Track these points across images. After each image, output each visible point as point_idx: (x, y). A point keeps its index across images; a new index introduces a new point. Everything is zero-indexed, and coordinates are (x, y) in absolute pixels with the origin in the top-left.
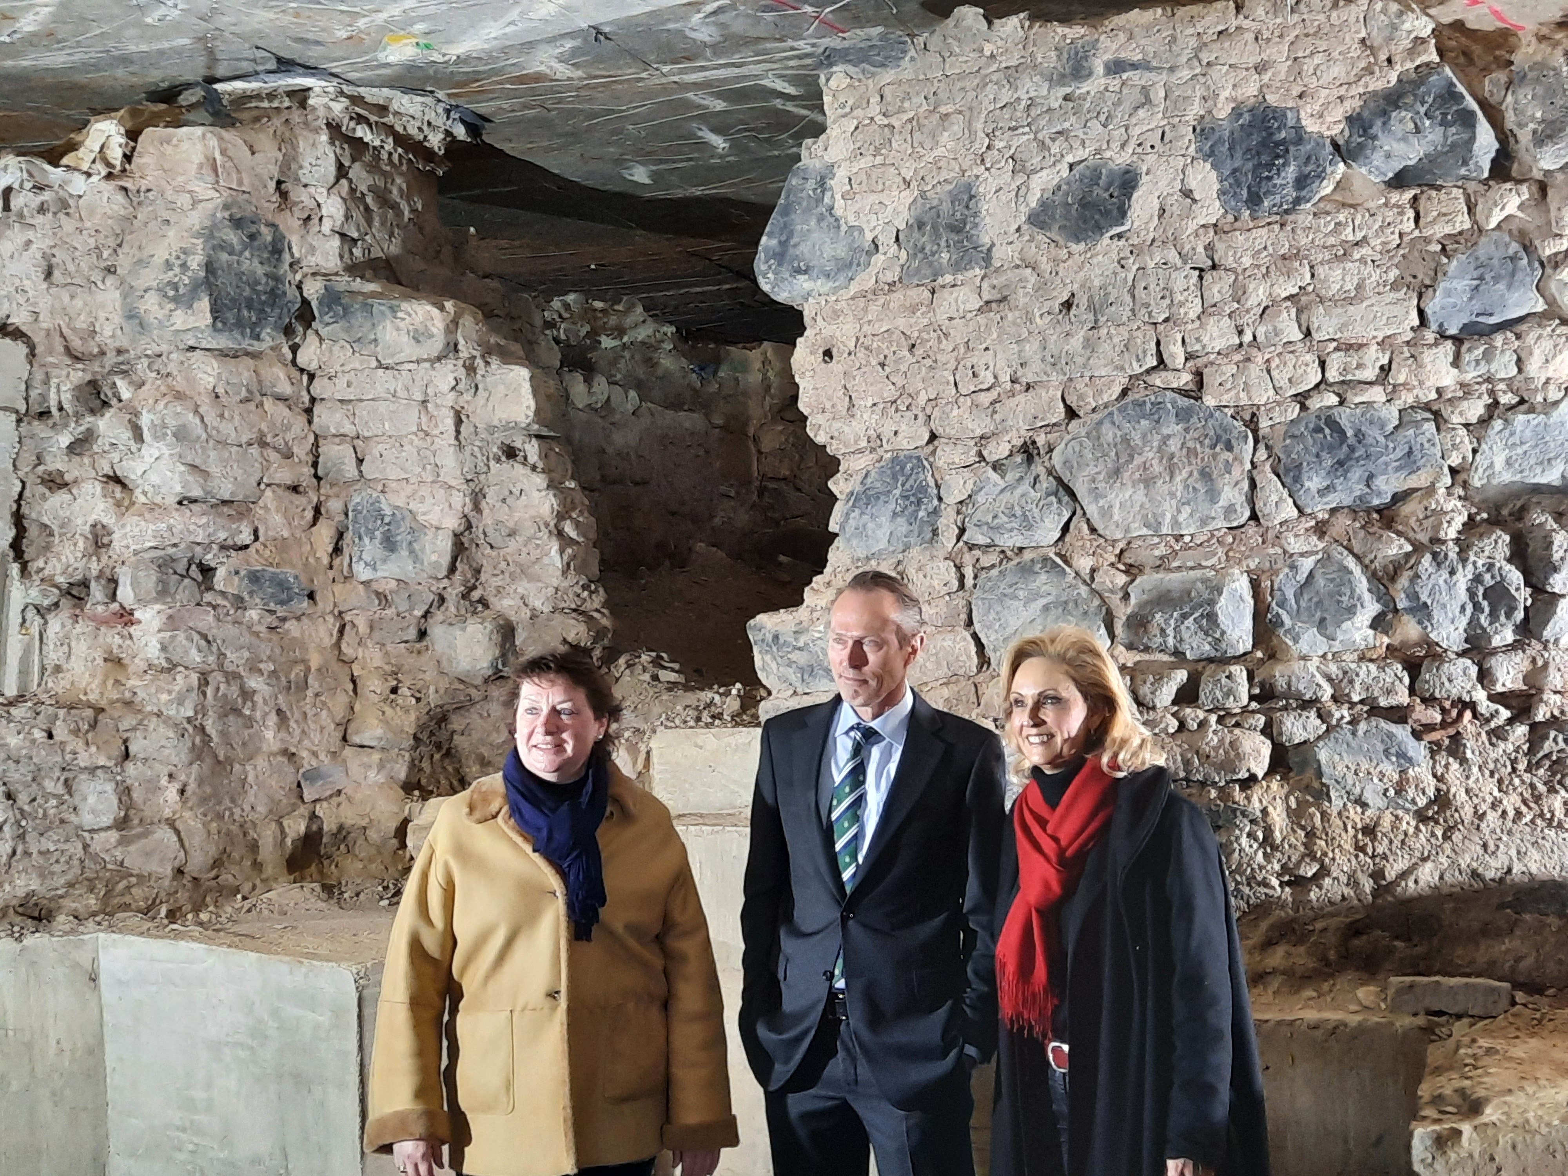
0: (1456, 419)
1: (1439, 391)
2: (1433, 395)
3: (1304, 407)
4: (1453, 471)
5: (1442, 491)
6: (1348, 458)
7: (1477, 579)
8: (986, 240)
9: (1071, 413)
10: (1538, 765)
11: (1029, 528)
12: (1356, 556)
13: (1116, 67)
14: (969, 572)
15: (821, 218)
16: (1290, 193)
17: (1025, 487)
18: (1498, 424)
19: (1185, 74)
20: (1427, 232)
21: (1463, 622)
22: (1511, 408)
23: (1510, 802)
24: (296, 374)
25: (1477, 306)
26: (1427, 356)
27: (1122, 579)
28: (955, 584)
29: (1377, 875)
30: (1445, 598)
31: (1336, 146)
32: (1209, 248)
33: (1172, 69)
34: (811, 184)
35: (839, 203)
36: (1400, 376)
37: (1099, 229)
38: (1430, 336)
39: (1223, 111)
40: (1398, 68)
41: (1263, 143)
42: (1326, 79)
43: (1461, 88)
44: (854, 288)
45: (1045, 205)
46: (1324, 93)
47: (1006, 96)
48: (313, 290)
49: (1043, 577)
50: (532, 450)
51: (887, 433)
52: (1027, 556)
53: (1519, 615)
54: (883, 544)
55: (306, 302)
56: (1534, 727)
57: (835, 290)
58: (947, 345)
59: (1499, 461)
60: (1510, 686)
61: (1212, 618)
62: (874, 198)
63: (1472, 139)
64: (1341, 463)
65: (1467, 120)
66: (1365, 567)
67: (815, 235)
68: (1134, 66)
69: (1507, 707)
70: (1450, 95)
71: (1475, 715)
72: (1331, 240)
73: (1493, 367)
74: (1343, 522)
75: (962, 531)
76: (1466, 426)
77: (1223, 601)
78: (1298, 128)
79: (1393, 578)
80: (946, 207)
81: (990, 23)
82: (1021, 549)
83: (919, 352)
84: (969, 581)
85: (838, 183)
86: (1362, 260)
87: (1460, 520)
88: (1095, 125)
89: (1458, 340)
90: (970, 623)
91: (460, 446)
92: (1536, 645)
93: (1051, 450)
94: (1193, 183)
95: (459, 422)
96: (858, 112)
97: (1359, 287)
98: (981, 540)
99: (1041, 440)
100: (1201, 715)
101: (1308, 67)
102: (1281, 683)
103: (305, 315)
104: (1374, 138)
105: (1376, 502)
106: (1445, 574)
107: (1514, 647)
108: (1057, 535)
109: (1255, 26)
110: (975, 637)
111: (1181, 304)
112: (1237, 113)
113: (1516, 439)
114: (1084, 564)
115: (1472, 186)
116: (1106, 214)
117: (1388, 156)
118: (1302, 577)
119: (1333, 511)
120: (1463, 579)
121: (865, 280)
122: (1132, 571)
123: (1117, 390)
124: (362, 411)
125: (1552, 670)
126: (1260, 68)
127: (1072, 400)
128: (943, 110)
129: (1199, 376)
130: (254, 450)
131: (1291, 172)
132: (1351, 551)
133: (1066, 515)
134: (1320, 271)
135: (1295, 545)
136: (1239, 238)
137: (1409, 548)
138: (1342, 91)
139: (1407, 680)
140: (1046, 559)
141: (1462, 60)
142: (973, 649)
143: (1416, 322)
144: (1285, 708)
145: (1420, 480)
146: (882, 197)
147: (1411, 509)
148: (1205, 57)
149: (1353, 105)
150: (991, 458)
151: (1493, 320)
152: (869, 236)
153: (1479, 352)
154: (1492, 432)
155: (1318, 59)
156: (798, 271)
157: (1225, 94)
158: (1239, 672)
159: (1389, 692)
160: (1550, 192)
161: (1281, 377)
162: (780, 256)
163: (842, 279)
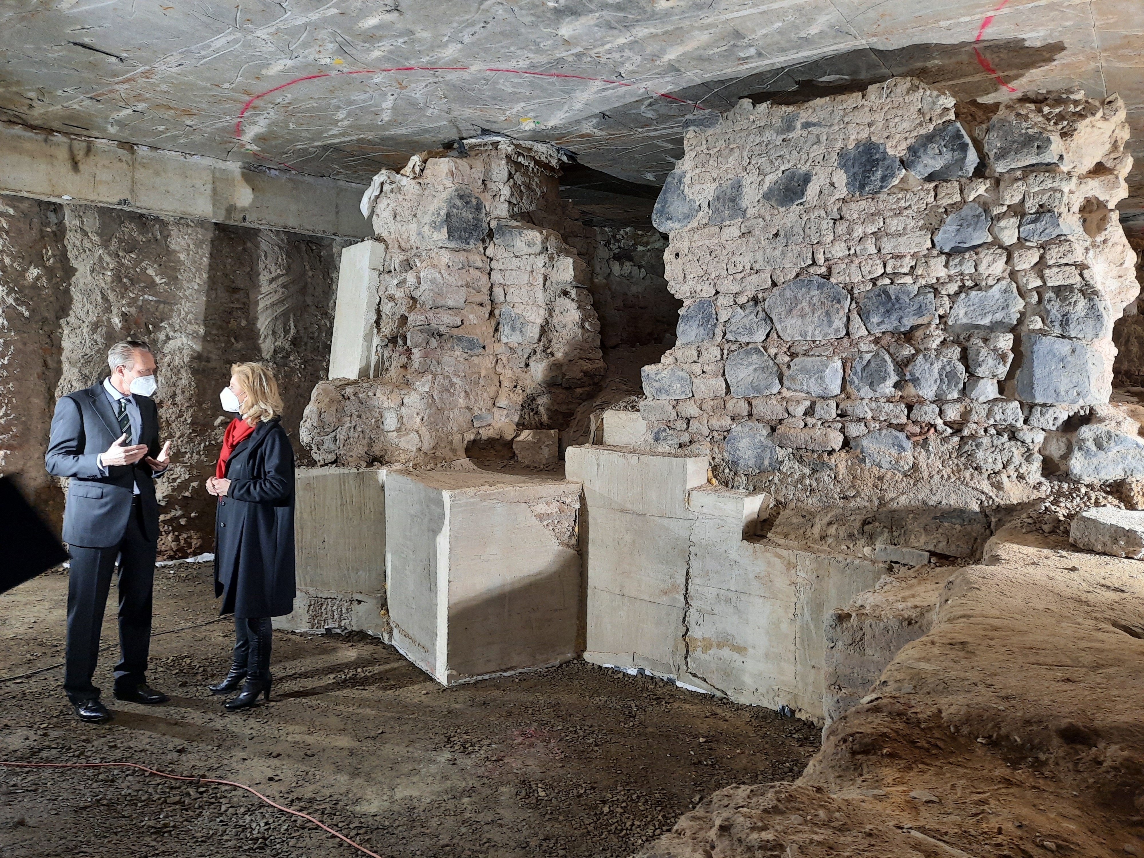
0: (944, 292)
1: (938, 279)
2: (935, 281)
3: (875, 284)
4: (941, 317)
5: (934, 326)
6: (891, 309)
7: (943, 368)
8: (744, 205)
9: (774, 284)
10: (961, 456)
11: (752, 334)
12: (890, 354)
13: (807, 125)
14: (725, 352)
15: (679, 195)
16: (879, 184)
17: (753, 316)
18: (963, 295)
19: (836, 128)
20: (939, 203)
21: (935, 388)
22: (971, 288)
23: (946, 472)
24: (485, 258)
25: (958, 239)
26: (932, 262)
27: (787, 359)
28: (719, 357)
29: (881, 498)
30: (927, 375)
31: (902, 161)
32: (840, 209)
33: (831, 126)
34: (676, 181)
35: (687, 189)
36: (919, 271)
37: (792, 201)
38: (935, 252)
39: (851, 145)
40: (934, 123)
41: (868, 160)
42: (900, 128)
43: (963, 132)
44: (690, 226)
45: (770, 189)
46: (898, 136)
47: (758, 140)
48: (493, 224)
49: (755, 356)
50: (573, 293)
51: (698, 291)
52: (750, 346)
53: (961, 386)
54: (693, 338)
55: (490, 230)
56: (962, 438)
57: (682, 227)
58: (725, 252)
59: (962, 313)
60: (953, 418)
61: (821, 378)
62: (699, 187)
63: (965, 158)
64: (888, 311)
65: (964, 147)
66: (894, 360)
67: (676, 203)
68: (814, 125)
69: (951, 428)
70: (958, 136)
71: (936, 431)
72: (894, 206)
73: (963, 268)
74: (888, 338)
75: (725, 334)
76: (949, 296)
77: (827, 371)
78: (885, 153)
79: (906, 366)
80: (729, 191)
81: (754, 106)
82: (748, 344)
83: (713, 254)
84: (725, 357)
85: (687, 180)
86: (907, 216)
87: (938, 340)
88: (794, 152)
89: (949, 255)
90: (724, 374)
91: (545, 290)
92: (968, 400)
93: (764, 300)
94: (835, 179)
95: (545, 280)
96: (697, 148)
97: (904, 229)
98: (732, 338)
99: (760, 296)
100: (814, 421)
101: (892, 124)
102: (849, 411)
103: (491, 235)
104: (920, 157)
105: (902, 329)
106: (928, 365)
107: (956, 401)
108: (764, 338)
109: (870, 104)
110: (726, 380)
111: (824, 236)
112: (857, 146)
113: (970, 303)
114: (772, 351)
115: (963, 180)
116: (795, 193)
117: (925, 166)
118: (865, 363)
119: (883, 333)
120: (937, 367)
121: (694, 223)
122: (793, 355)
123: (794, 274)
124: (507, 273)
125: (973, 412)
126: (870, 125)
127: (775, 278)
128: (732, 146)
129: (830, 268)
130: (464, 289)
131: (879, 174)
132: (889, 352)
133: (768, 329)
134: (888, 221)
135: (863, 347)
136: (853, 205)
137: (913, 352)
138: (907, 135)
139: (906, 412)
140: (756, 348)
141: (970, 118)
142: (724, 385)
143: (930, 246)
144: (851, 421)
145: (924, 320)
146: (704, 186)
147: (919, 333)
148: (846, 120)
149: (911, 141)
150: (740, 303)
151: (966, 246)
152: (698, 204)
153: (957, 261)
154: (960, 299)
155: (897, 120)
156: (668, 219)
157: (853, 137)
158: (833, 404)
159: (897, 417)
160: (1001, 183)
161: (865, 270)
162: (662, 212)
163: (685, 222)
